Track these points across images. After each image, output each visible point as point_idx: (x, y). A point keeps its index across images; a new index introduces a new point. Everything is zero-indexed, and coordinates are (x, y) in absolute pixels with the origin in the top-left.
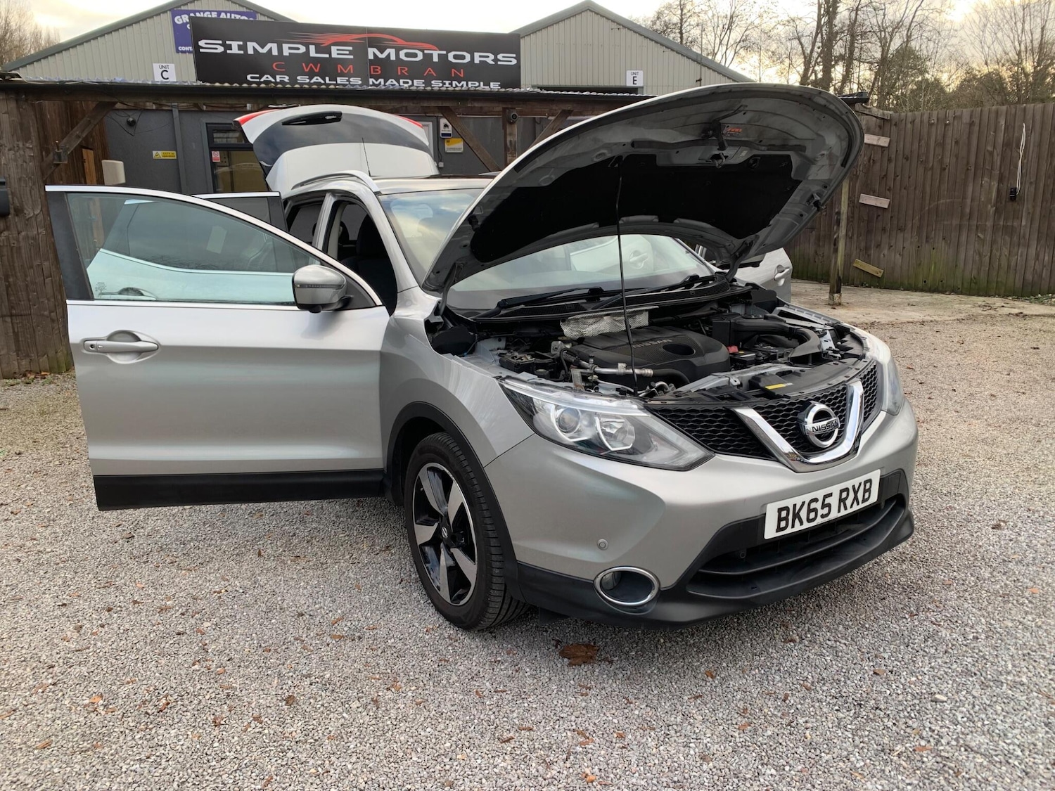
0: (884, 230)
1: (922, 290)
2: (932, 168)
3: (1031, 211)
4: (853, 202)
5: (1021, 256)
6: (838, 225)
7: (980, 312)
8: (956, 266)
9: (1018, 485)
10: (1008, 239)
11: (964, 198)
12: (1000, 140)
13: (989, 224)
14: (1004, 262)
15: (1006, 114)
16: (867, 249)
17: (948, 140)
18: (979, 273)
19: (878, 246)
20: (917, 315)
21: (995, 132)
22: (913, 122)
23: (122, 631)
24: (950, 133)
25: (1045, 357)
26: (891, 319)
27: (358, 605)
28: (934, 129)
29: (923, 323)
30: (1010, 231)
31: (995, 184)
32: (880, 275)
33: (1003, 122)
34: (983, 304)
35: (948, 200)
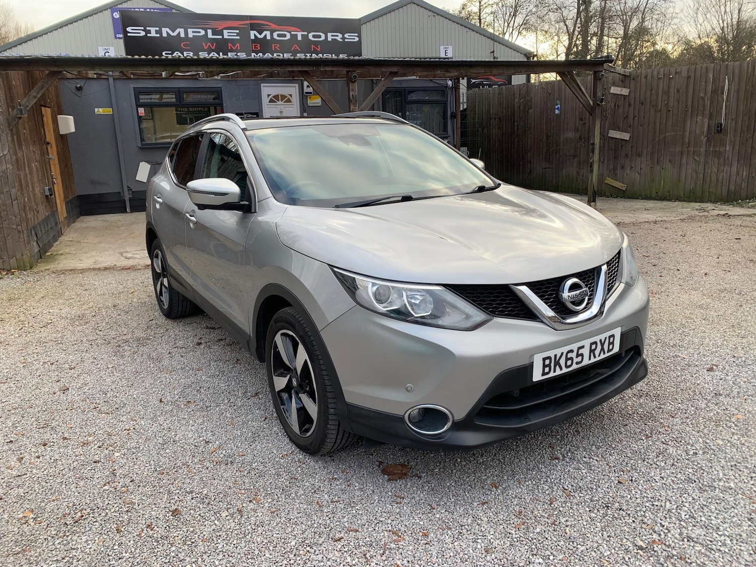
0: (627, 155)
1: (655, 199)
2: (660, 110)
3: (732, 139)
4: (604, 135)
5: (726, 172)
6: (593, 153)
7: (697, 213)
8: (679, 181)
9: (726, 338)
10: (716, 160)
11: (684, 131)
12: (710, 89)
13: (703, 150)
14: (714, 178)
15: (714, 69)
16: (615, 170)
17: (672, 90)
18: (696, 185)
19: (623, 168)
20: (651, 217)
21: (705, 83)
22: (646, 77)
23: (52, 461)
24: (673, 84)
25: (744, 245)
26: (632, 220)
27: (232, 437)
28: (661, 82)
29: (655, 222)
30: (717, 154)
31: (706, 121)
32: (624, 189)
33: (711, 76)
34: (699, 208)
35: (672, 133)
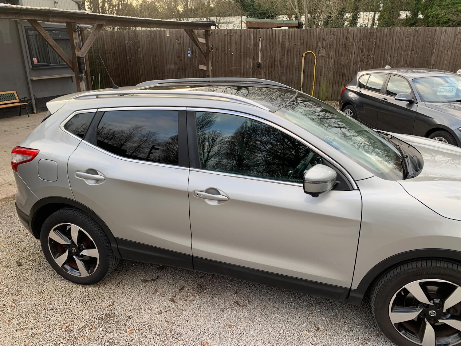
2: (227, 54)
3: (265, 72)
11: (241, 66)
12: (252, 43)
15: (253, 32)
17: (232, 42)
21: (250, 39)
22: (218, 33)
24: (233, 39)
28: (226, 37)
31: (251, 61)
33: (252, 36)
35: (235, 68)
